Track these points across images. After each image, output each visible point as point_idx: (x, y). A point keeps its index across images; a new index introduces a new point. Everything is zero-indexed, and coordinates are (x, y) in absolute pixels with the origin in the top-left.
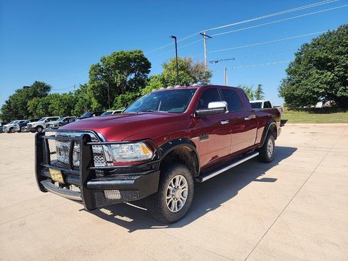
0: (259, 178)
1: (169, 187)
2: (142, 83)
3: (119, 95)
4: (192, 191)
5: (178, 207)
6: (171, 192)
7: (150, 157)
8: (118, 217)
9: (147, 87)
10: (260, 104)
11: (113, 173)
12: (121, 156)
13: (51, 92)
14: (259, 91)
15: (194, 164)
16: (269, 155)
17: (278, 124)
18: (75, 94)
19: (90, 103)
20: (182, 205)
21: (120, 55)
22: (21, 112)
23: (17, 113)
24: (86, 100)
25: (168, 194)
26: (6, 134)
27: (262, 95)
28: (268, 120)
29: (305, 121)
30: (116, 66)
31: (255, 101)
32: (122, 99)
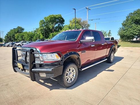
0: (107, 69)
1: (67, 72)
2: (61, 28)
3: (51, 33)
4: (77, 74)
5: (71, 81)
6: (68, 75)
7: (59, 60)
8: (46, 84)
9: (63, 30)
10: (109, 38)
11: (43, 66)
12: (47, 59)
13: (24, 31)
14: (110, 33)
15: (79, 63)
16: (112, 60)
17: (116, 47)
18: (34, 32)
19: (40, 36)
20: (73, 80)
21: (52, 16)
22: (12, 39)
23: (11, 39)
24: (38, 35)
25: (67, 75)
26: (6, 47)
27: (111, 34)
28: (112, 45)
29: (128, 46)
30: (50, 21)
31: (107, 37)
32: (52, 35)
